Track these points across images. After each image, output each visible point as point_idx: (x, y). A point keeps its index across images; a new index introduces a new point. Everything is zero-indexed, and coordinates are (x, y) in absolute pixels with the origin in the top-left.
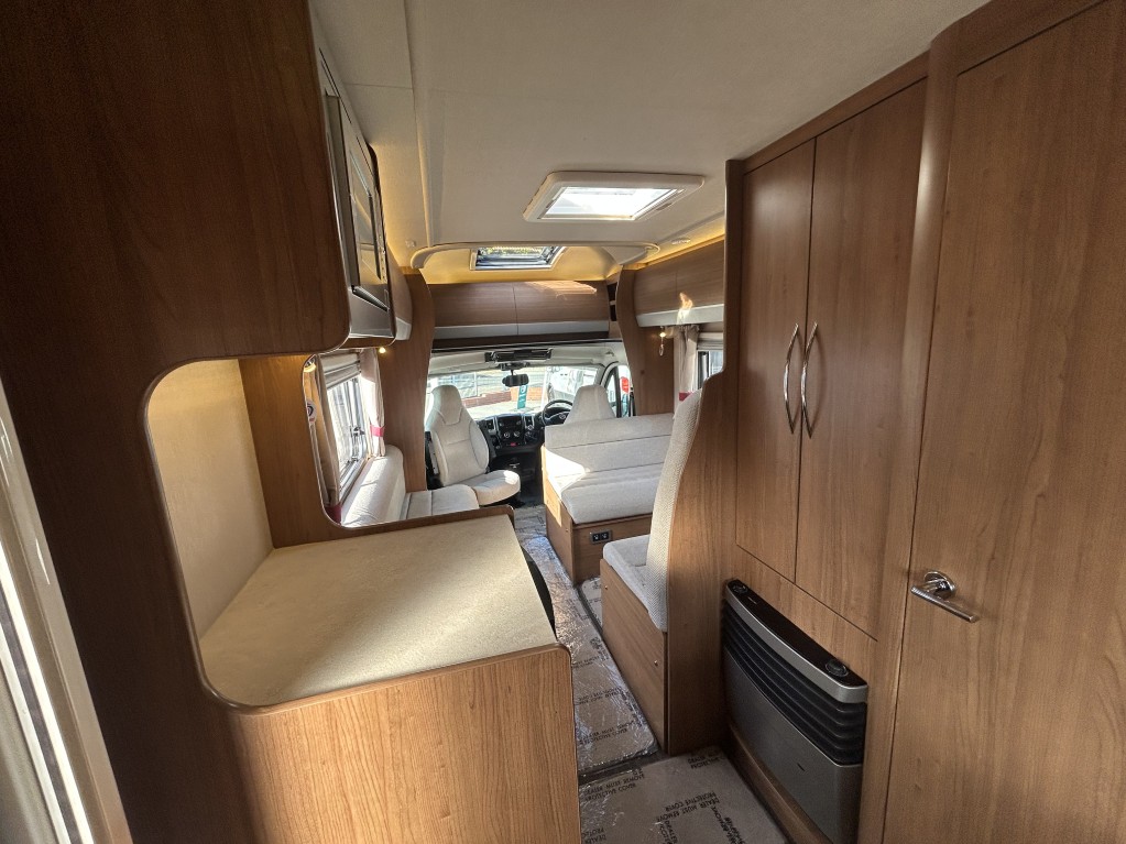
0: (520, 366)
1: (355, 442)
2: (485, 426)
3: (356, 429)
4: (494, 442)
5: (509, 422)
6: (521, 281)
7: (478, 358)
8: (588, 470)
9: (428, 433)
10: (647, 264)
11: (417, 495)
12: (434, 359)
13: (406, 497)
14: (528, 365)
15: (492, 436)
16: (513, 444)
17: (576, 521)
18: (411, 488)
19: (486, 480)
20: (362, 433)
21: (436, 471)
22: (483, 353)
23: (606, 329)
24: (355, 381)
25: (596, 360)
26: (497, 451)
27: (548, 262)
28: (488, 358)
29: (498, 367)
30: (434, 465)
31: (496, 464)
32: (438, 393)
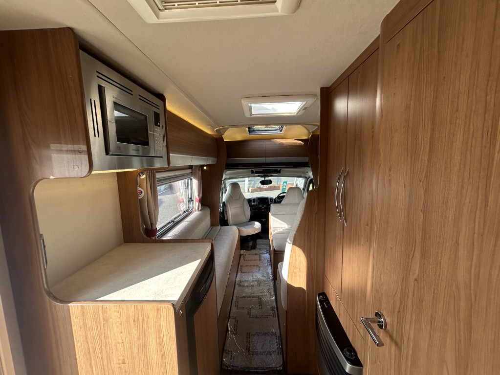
1: (189, 204)
3: (190, 199)
4: (253, 208)
5: (262, 200)
6: (269, 139)
7: (248, 172)
9: (224, 203)
12: (226, 172)
13: (210, 227)
16: (263, 210)
18: (213, 225)
22: (250, 170)
23: (308, 161)
24: (191, 179)
25: (303, 175)
27: (281, 131)
28: (252, 172)
30: (226, 216)
32: (231, 186)
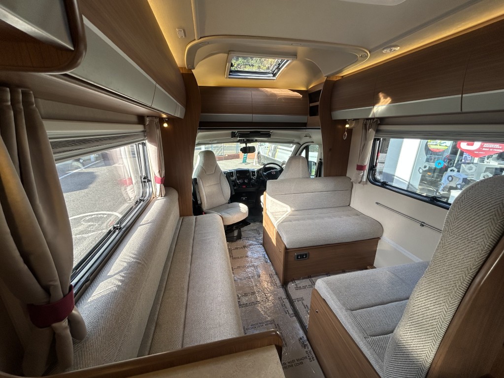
0: (252, 141)
1: (144, 187)
2: (229, 175)
3: (144, 178)
4: (233, 184)
5: (243, 174)
6: (256, 88)
7: (226, 135)
8: (293, 209)
9: (195, 179)
10: (343, 76)
11: (187, 219)
12: (200, 134)
13: (179, 220)
14: (256, 141)
15: (233, 181)
16: (244, 187)
17: (288, 247)
18: (183, 214)
19: (228, 208)
20: (149, 181)
21: (199, 202)
22: (230, 131)
23: (306, 122)
24: (144, 144)
26: (235, 190)
27: (274, 75)
28: (233, 135)
29: (238, 141)
30: (198, 199)
31: (235, 198)
32: (202, 156)
